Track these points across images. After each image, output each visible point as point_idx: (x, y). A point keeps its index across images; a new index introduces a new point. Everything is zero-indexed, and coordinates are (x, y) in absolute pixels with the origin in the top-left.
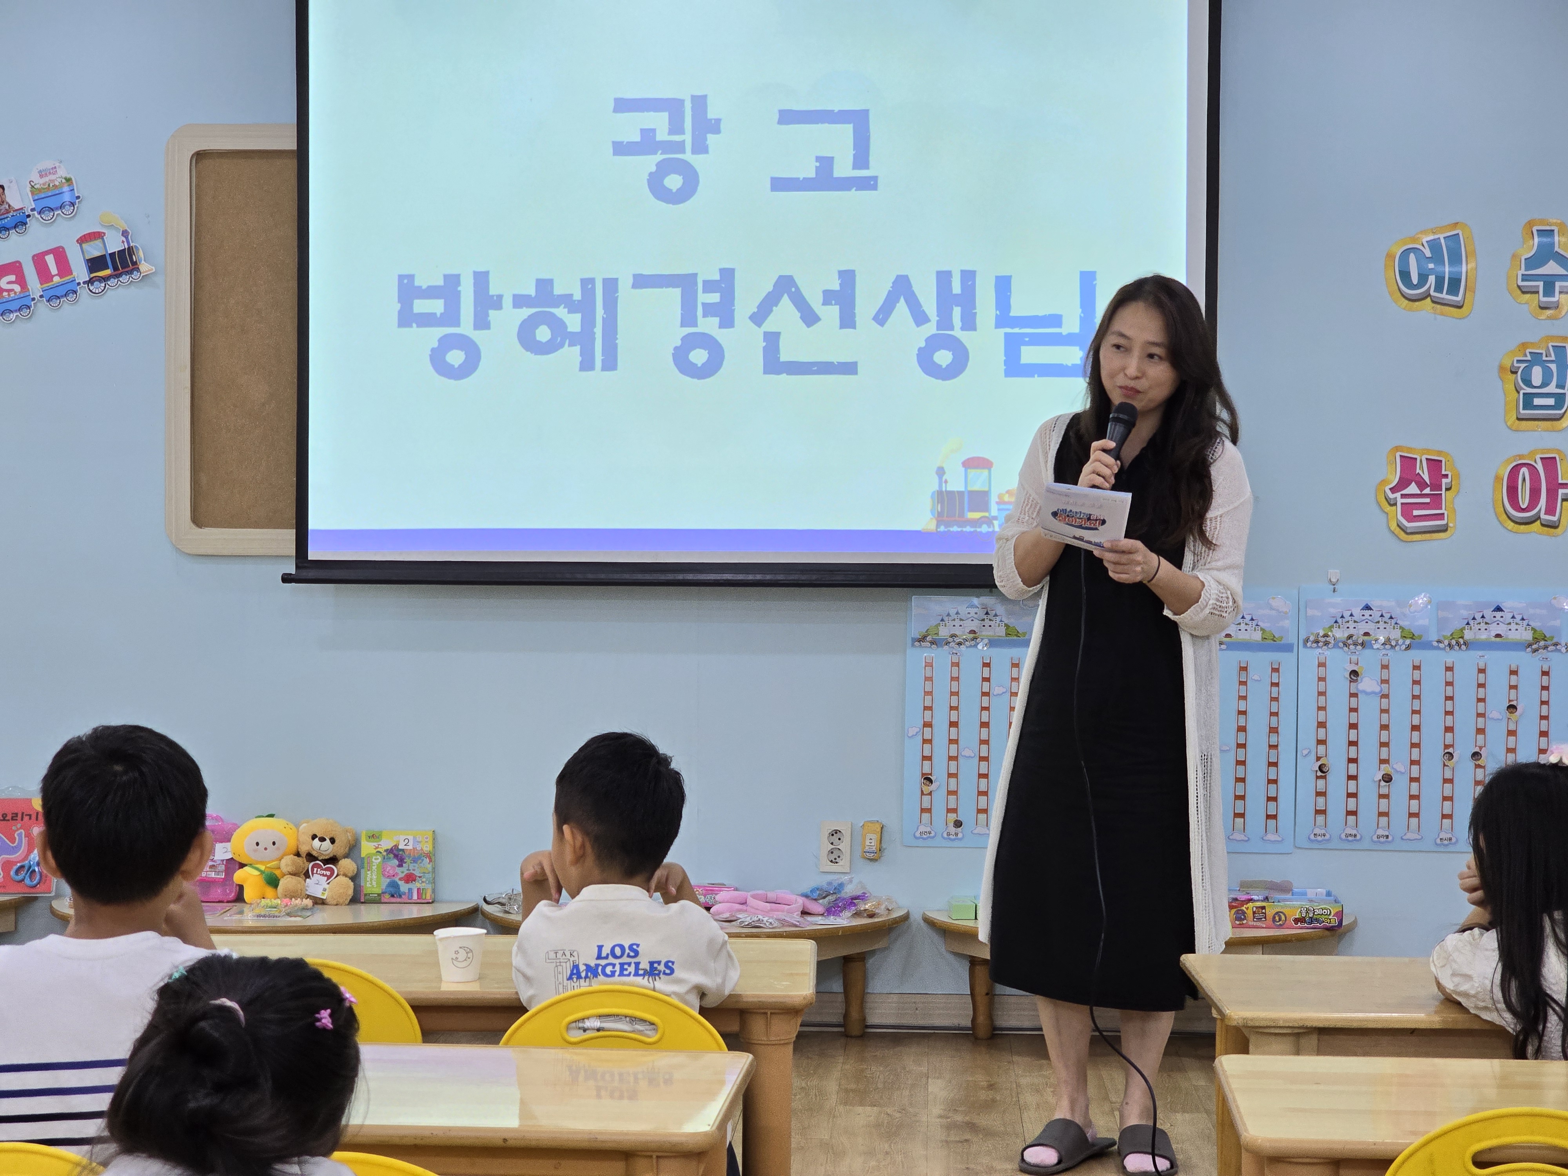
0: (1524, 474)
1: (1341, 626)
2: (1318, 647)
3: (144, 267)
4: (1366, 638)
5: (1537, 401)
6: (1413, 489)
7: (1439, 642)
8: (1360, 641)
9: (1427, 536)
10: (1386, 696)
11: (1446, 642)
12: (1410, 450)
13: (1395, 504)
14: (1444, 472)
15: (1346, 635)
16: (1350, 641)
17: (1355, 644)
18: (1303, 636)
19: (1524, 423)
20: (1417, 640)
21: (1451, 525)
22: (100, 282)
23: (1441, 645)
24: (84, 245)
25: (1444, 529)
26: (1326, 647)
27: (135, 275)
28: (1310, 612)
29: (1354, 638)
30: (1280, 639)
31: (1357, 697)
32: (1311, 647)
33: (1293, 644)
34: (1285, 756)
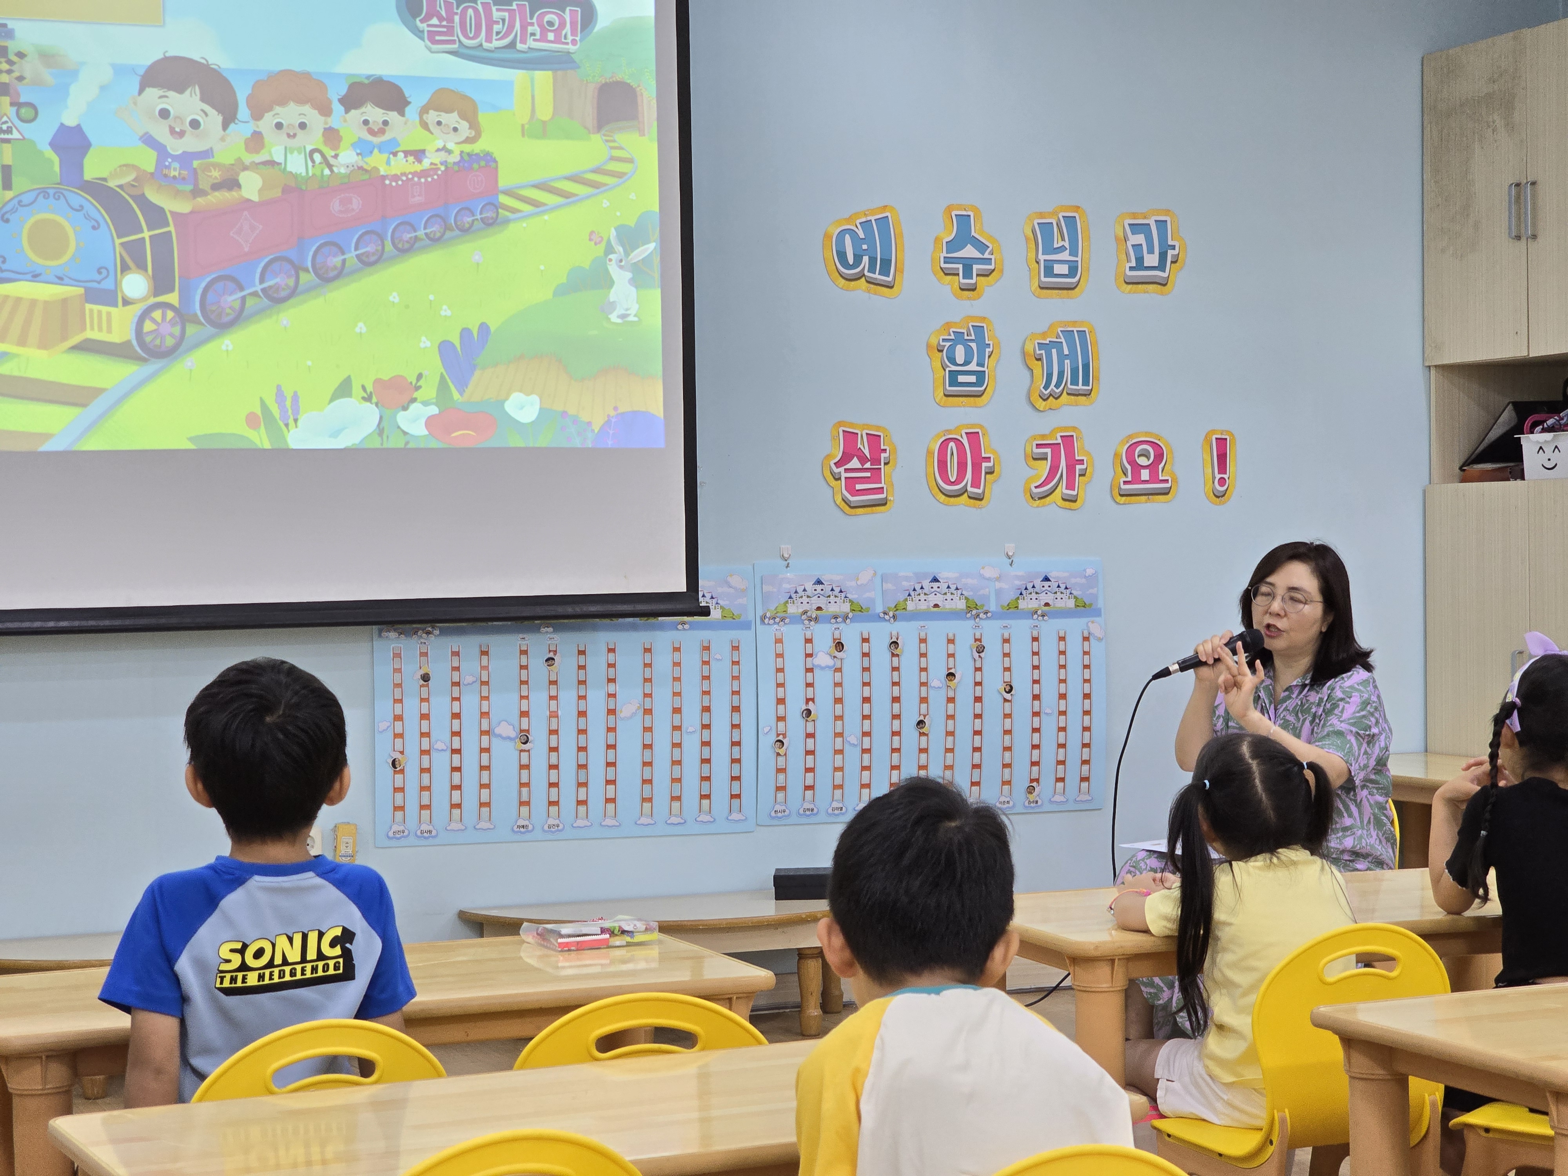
0: (952, 447)
1: (795, 601)
2: (775, 623)
4: (819, 612)
5: (961, 379)
6: (855, 463)
7: (885, 613)
8: (814, 616)
9: (869, 509)
10: (839, 670)
11: (891, 614)
12: (852, 425)
13: (840, 479)
14: (882, 447)
15: (801, 610)
16: (804, 617)
17: (810, 619)
18: (760, 613)
19: (950, 399)
20: (865, 613)
21: (889, 498)
23: (887, 617)
25: (883, 503)
26: (782, 623)
28: (766, 588)
29: (809, 614)
30: (740, 616)
31: (813, 672)
32: (769, 624)
33: (751, 621)
34: (747, 735)
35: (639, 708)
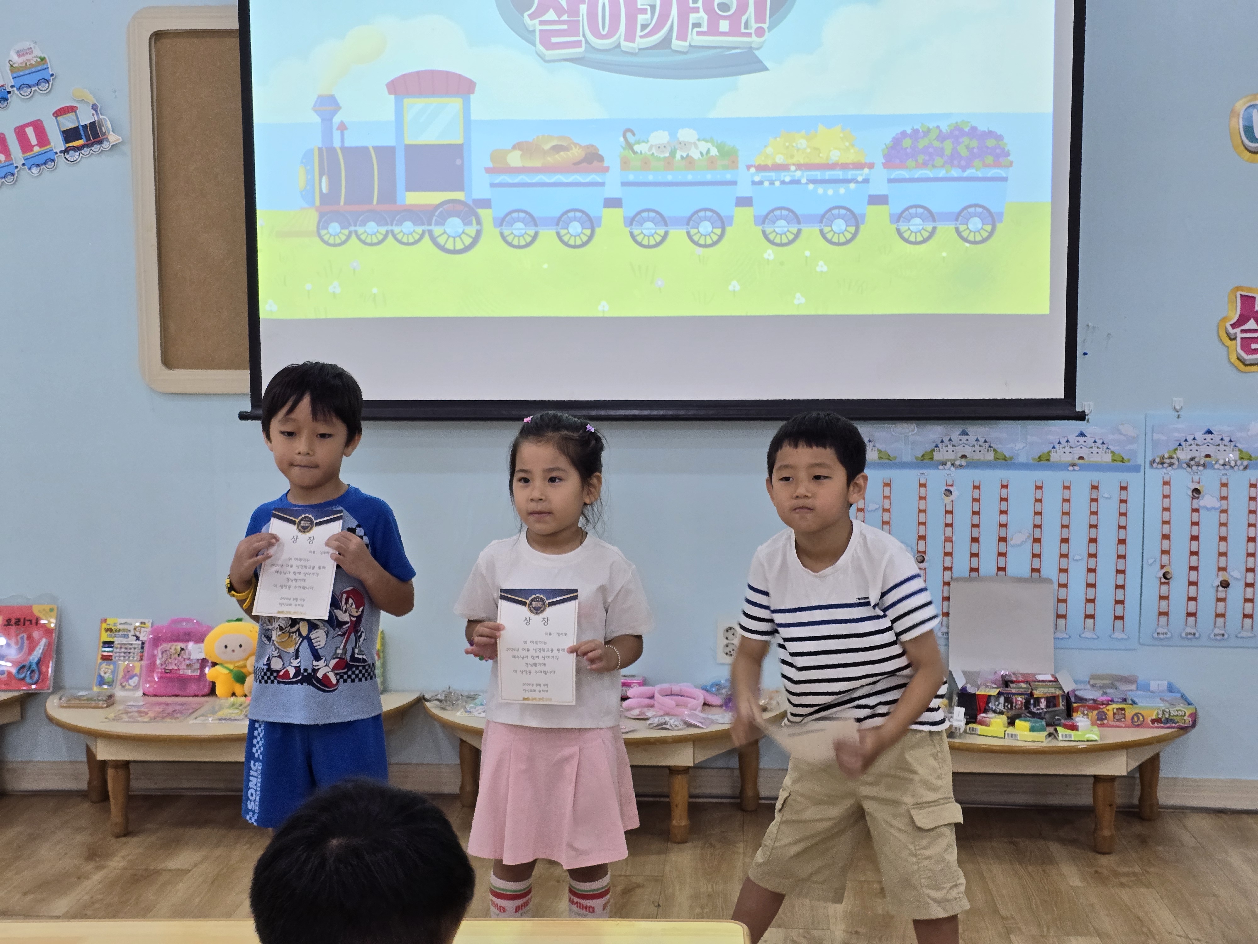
1: (1185, 449)
2: (1163, 467)
3: (113, 138)
4: (1207, 459)
8: (1202, 462)
10: (1225, 511)
13: (1235, 339)
15: (1189, 457)
16: (1192, 463)
17: (1198, 465)
18: (1149, 458)
22: (75, 151)
24: (60, 118)
26: (1170, 468)
27: (106, 145)
28: (1156, 436)
29: (1197, 460)
30: (1129, 461)
31: (1199, 512)
32: (1157, 468)
33: (1139, 466)
34: (1132, 565)
35: (1029, 537)
